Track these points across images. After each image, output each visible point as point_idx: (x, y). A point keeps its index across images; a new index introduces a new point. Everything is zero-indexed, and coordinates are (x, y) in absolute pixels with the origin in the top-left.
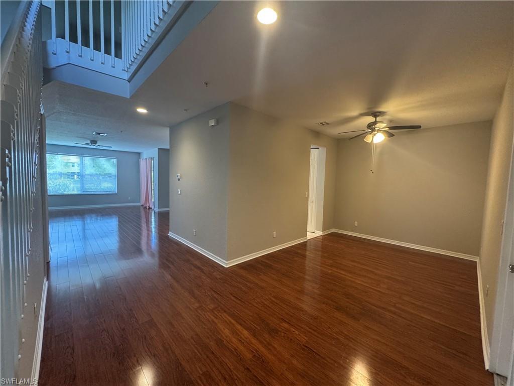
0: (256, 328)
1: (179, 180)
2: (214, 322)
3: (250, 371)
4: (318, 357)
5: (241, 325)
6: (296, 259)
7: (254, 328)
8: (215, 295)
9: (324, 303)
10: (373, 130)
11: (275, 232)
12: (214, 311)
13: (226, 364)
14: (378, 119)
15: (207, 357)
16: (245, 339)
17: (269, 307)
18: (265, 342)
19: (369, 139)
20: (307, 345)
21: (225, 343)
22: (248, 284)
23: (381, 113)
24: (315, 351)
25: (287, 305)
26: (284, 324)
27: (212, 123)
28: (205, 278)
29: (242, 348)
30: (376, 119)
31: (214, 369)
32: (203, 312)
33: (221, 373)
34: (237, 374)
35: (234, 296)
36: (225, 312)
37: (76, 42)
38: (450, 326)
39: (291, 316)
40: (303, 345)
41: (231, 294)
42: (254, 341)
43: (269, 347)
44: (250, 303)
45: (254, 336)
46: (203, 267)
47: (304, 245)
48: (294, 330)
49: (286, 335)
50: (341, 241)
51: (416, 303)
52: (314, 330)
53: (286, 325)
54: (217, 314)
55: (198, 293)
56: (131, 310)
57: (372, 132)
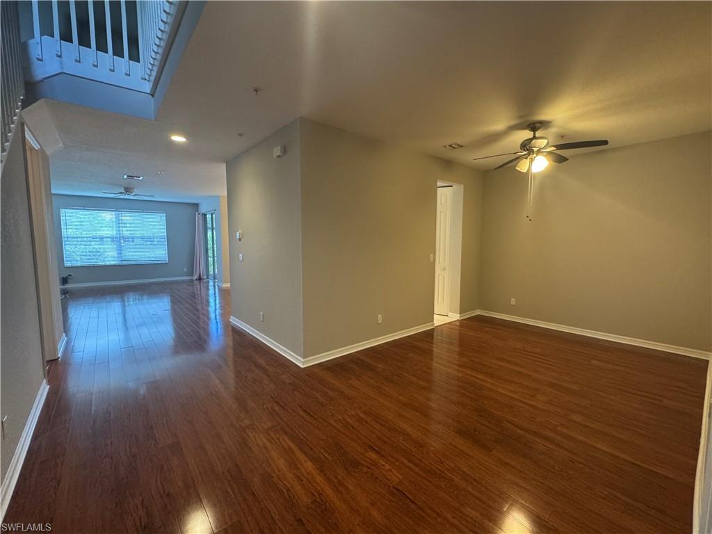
0: (326, 458)
1: (240, 239)
2: (266, 448)
3: (303, 524)
4: (412, 506)
5: (305, 453)
6: (411, 355)
7: (323, 459)
8: (277, 408)
9: (439, 423)
10: (530, 151)
11: (380, 316)
12: (270, 432)
13: (270, 512)
14: (538, 134)
15: (244, 500)
16: (305, 475)
17: (353, 427)
18: (335, 481)
19: (523, 167)
20: (400, 488)
21: (274, 479)
22: (330, 393)
23: (544, 124)
24: (410, 497)
25: (382, 425)
26: (370, 453)
27: (277, 151)
28: (268, 383)
29: (298, 488)
30: (534, 134)
31: (249, 518)
32: (254, 434)
33: (258, 524)
34: (281, 527)
35: (305, 411)
36: (286, 433)
37: (71, 41)
38: (643, 465)
39: (385, 442)
40: (394, 487)
41: (301, 407)
42: (319, 478)
43: (340, 488)
44: (326, 422)
45: (321, 471)
46: (267, 367)
47: (429, 335)
48: (384, 463)
49: (369, 470)
50: (487, 329)
51: (591, 425)
52: (416, 465)
53: (373, 456)
54: (273, 436)
55: (253, 404)
56: (152, 428)
57: (529, 154)
